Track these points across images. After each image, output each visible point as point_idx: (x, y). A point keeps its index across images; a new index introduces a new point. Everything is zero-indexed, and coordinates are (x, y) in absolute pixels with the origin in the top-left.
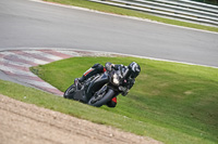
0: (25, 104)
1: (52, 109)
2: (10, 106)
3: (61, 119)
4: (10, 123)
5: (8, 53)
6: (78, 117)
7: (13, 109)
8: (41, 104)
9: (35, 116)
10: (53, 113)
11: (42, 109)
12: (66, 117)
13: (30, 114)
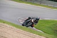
0: (27, 32)
1: (34, 33)
2: (23, 33)
3: (36, 36)
4: (23, 37)
5: (23, 19)
6: (41, 36)
7: (24, 33)
8: (31, 32)
9: (29, 35)
10: (34, 34)
11: (32, 34)
12: (38, 36)
13: (28, 35)
